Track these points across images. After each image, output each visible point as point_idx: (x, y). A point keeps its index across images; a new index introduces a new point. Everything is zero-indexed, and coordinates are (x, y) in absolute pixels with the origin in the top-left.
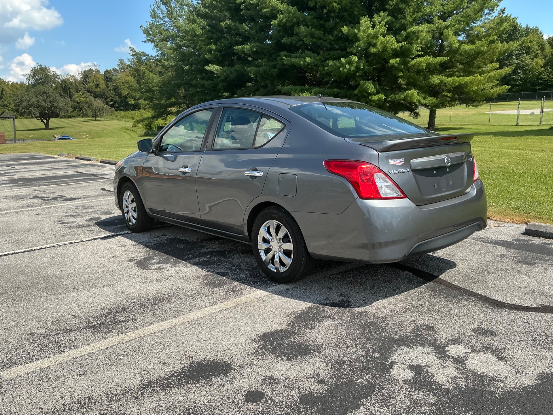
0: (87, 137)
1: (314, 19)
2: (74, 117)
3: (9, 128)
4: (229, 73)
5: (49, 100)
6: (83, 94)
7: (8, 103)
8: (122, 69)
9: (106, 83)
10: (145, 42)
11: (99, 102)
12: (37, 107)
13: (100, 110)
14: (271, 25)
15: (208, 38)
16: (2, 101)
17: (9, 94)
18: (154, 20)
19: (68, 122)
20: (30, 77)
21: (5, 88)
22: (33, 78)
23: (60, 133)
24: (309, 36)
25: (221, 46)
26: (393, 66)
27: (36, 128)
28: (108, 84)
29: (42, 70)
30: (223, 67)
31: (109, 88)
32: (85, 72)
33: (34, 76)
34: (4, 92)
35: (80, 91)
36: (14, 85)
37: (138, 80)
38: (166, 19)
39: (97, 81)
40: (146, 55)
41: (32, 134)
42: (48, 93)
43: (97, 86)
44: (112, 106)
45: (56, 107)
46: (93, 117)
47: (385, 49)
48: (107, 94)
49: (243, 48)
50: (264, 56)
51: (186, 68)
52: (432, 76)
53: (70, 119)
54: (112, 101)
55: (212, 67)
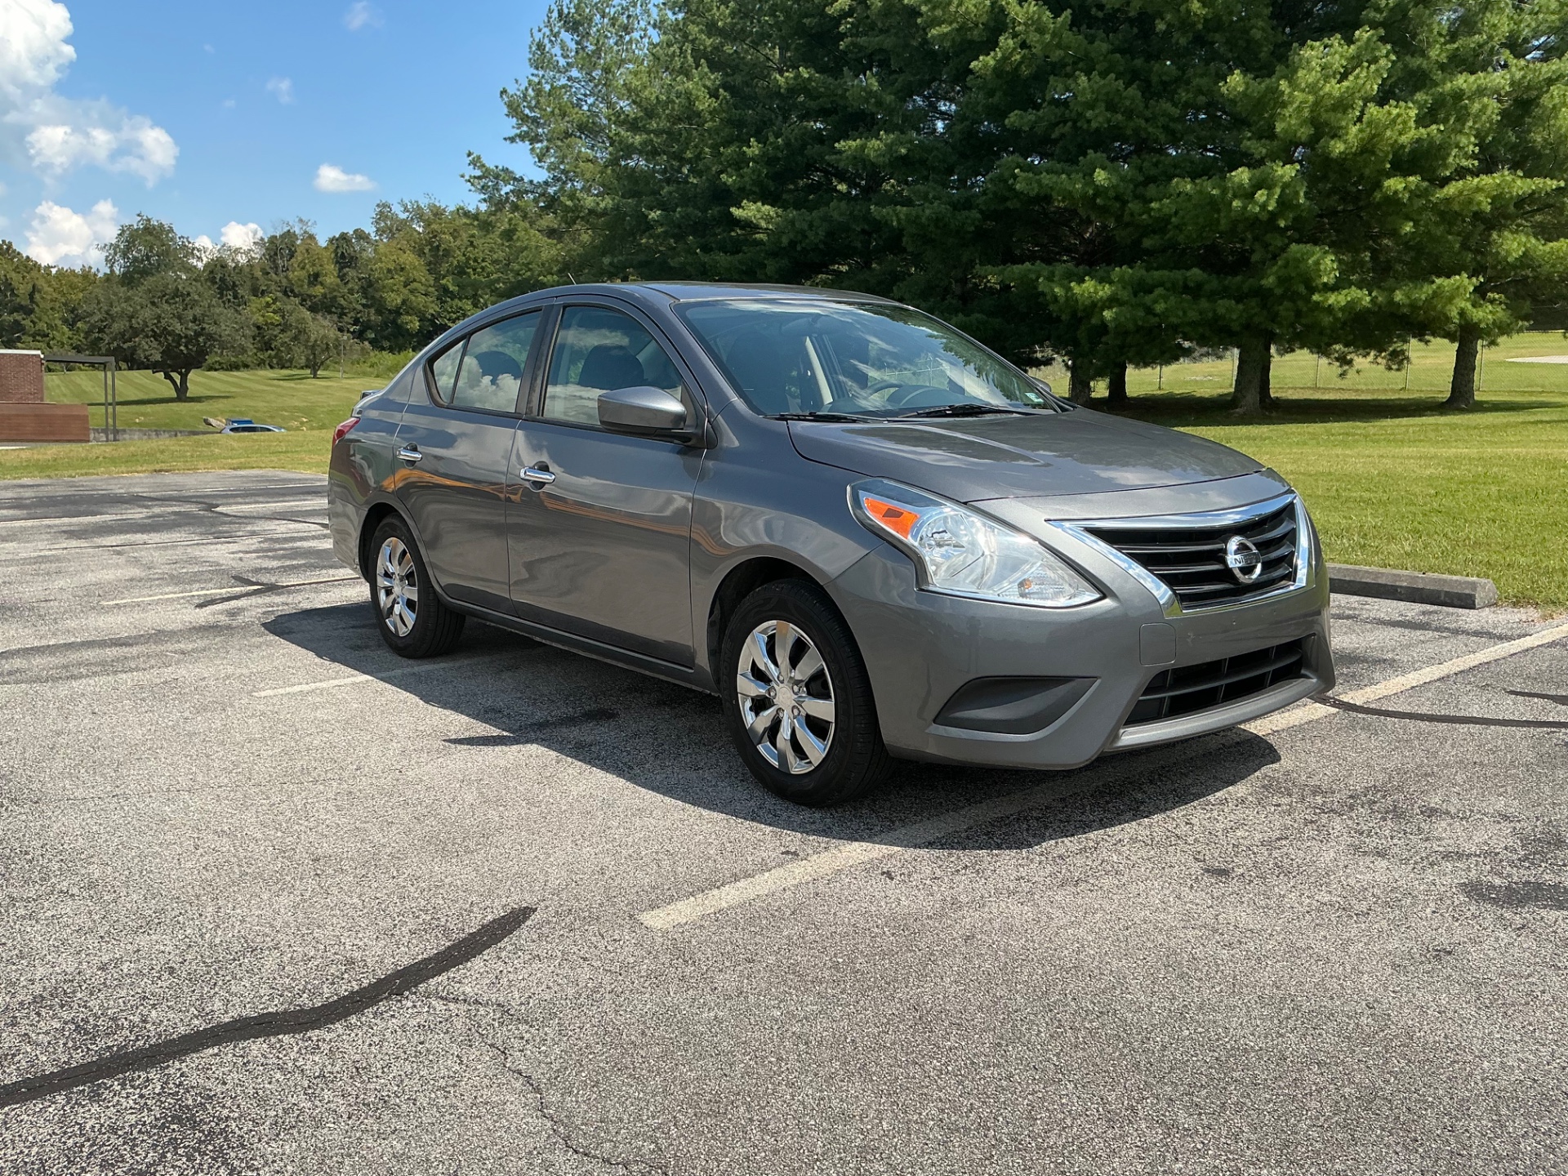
0: (302, 423)
1: (1113, 52)
2: (246, 366)
3: (65, 395)
4: (806, 227)
5: (189, 314)
6: (275, 301)
7: (50, 326)
8: (384, 232)
9: (340, 270)
10: (512, 140)
11: (326, 323)
12: (155, 336)
13: (328, 348)
14: (971, 72)
15: (729, 122)
16: (32, 321)
17: (52, 300)
18: (541, 73)
19: (230, 379)
20: (115, 254)
21: (41, 283)
22: (125, 255)
23: (222, 412)
24: (1102, 106)
25: (777, 148)
26: (1393, 200)
27: (146, 397)
28: (345, 275)
29: (151, 234)
30: (785, 208)
31: (350, 285)
32: (273, 239)
33: (128, 249)
34: (37, 296)
35: (263, 292)
36: (65, 279)
37: (430, 263)
38: (574, 73)
39: (314, 265)
40: (515, 179)
41: (143, 414)
42: (189, 294)
43: (315, 278)
44: (360, 336)
45: (210, 337)
46: (307, 367)
47: (1367, 148)
48: (342, 302)
49: (863, 147)
50: (925, 173)
51: (654, 215)
52: (1499, 236)
53: (235, 373)
54: (356, 322)
55: (750, 211)
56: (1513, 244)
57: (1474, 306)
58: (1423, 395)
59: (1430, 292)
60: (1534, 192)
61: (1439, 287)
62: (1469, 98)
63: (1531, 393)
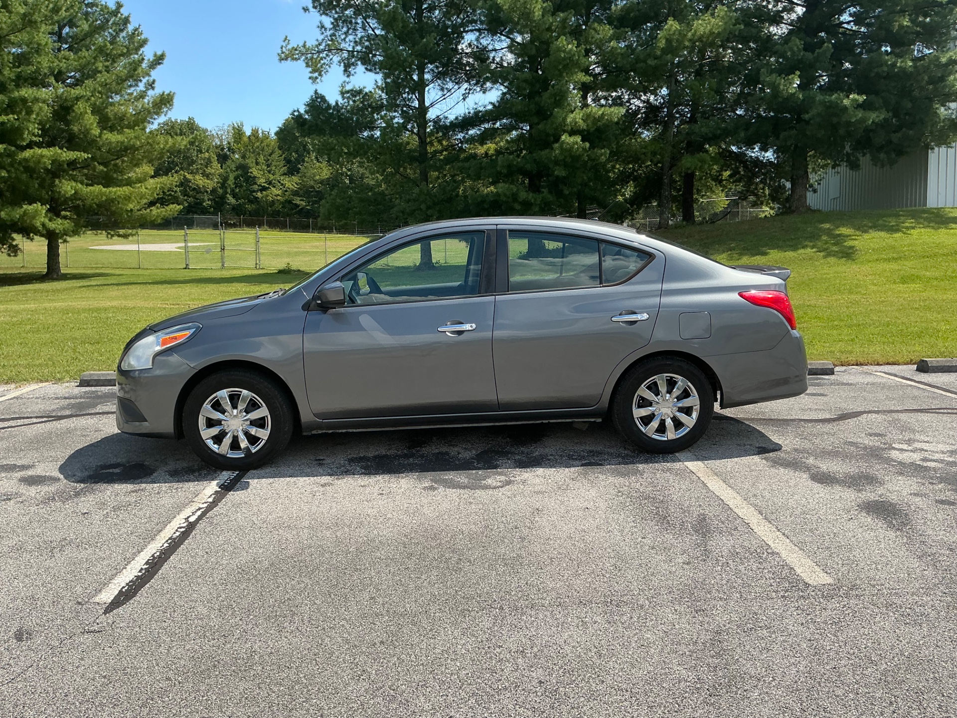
56: (67, 187)
57: (50, 220)
58: (35, 270)
59: (22, 213)
60: (76, 159)
61: (25, 211)
62: (31, 102)
63: (97, 268)
